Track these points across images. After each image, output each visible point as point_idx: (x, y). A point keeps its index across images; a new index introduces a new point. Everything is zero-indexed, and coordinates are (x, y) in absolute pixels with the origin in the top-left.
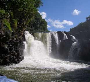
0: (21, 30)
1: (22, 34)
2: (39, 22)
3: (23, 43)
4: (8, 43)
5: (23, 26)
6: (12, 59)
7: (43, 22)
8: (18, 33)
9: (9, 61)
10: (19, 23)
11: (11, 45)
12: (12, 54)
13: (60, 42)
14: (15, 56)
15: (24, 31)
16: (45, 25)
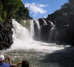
0: (9, 19)
1: (10, 22)
2: (23, 10)
3: (12, 30)
4: (1, 32)
5: (10, 16)
6: (5, 44)
7: (26, 10)
8: (7, 22)
9: (2, 46)
10: (7, 14)
11: (3, 34)
12: (4, 40)
13: (41, 27)
14: (7, 42)
15: (12, 19)
16: (27, 13)
